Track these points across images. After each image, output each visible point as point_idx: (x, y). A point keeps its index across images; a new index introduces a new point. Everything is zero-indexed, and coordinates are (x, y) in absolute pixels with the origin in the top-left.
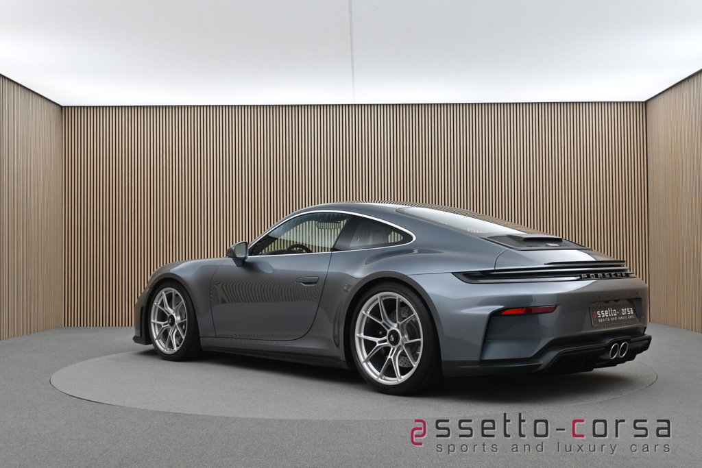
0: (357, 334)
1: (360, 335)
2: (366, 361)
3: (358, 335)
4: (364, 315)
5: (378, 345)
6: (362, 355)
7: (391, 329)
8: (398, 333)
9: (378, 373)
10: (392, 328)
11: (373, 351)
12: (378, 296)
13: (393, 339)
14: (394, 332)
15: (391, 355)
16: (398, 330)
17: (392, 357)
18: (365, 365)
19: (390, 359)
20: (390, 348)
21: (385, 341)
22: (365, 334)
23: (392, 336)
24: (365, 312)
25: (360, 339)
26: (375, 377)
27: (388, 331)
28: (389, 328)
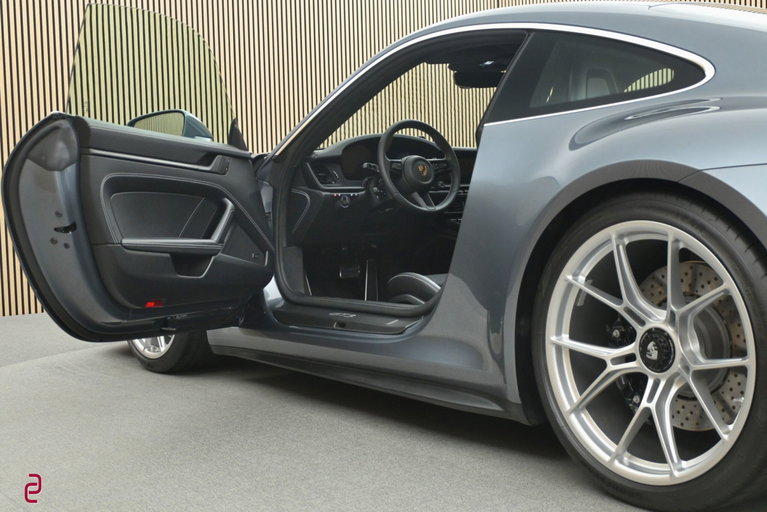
0: (551, 337)
1: (558, 337)
2: (576, 410)
3: (554, 338)
4: (570, 286)
5: (611, 367)
6: (565, 393)
7: (648, 327)
8: (668, 337)
9: (612, 446)
10: (652, 324)
11: (599, 385)
12: (612, 231)
13: (654, 355)
14: (656, 335)
15: (650, 399)
16: (669, 330)
17: (652, 406)
18: (573, 419)
19: (647, 410)
20: (643, 378)
21: (630, 358)
22: (572, 337)
23: (651, 346)
24: (574, 277)
25: (559, 348)
26: (605, 457)
27: (640, 331)
28: (642, 323)
